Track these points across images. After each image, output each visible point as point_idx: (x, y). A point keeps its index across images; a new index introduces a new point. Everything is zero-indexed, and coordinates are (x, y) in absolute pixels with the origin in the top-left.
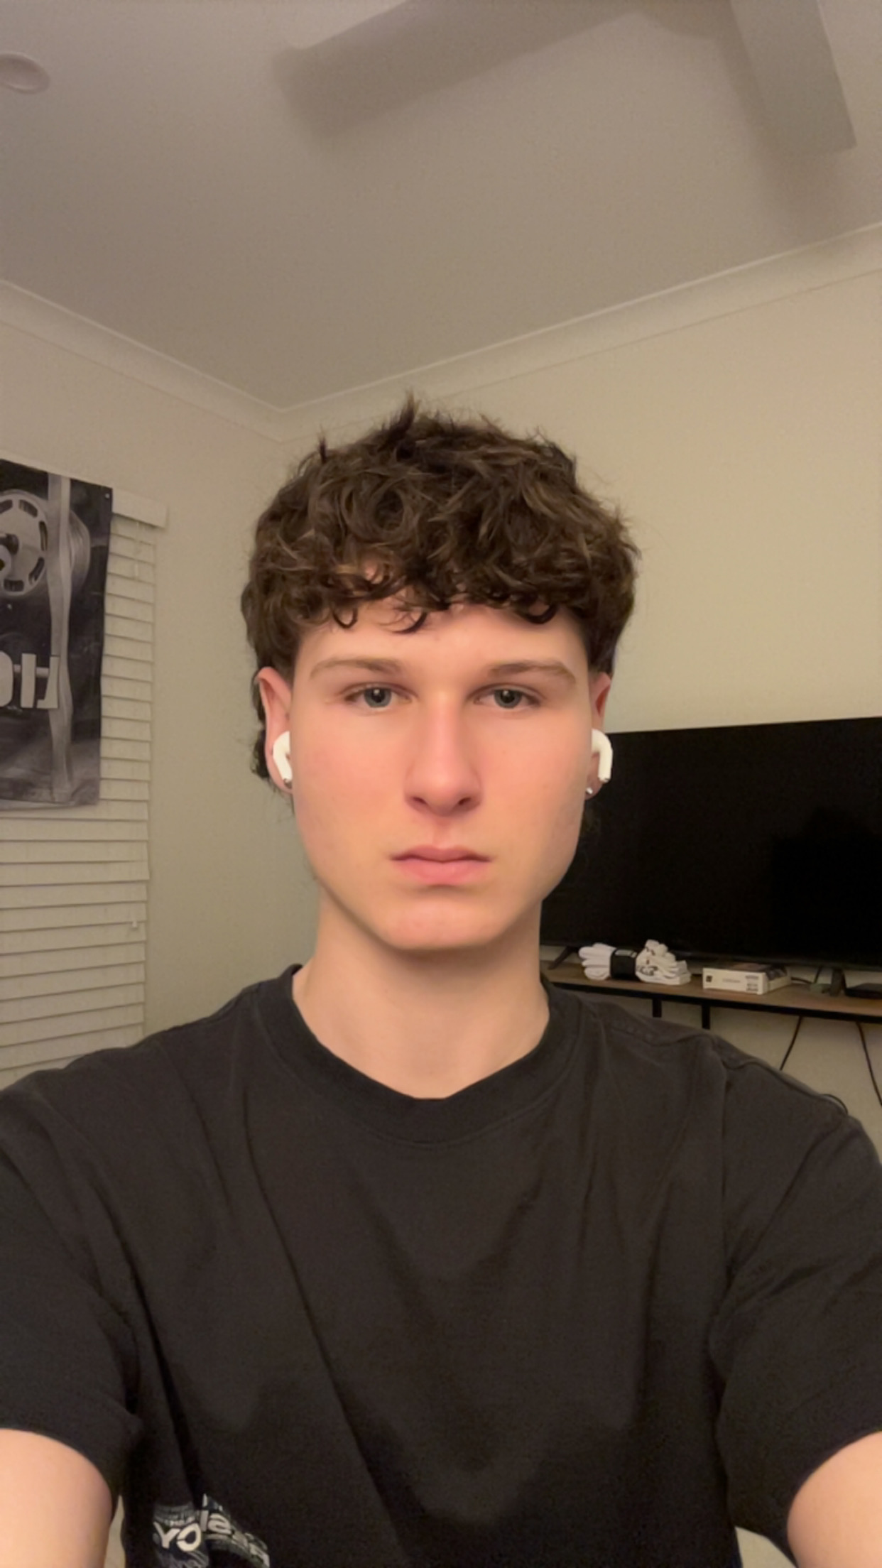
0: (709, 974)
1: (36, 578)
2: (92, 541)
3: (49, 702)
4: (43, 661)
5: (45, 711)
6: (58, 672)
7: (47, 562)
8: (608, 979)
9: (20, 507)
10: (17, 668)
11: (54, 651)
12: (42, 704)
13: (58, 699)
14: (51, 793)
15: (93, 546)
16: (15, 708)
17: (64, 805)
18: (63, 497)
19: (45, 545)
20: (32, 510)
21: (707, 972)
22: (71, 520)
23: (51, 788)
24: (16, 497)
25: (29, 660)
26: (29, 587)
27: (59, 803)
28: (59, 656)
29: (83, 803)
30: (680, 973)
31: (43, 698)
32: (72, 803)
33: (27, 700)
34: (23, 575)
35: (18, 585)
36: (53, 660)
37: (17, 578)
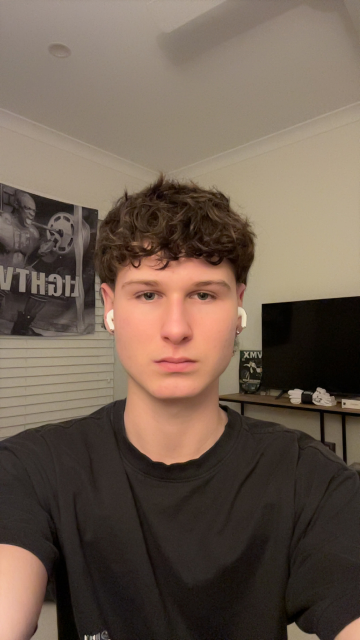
0: (345, 402)
1: (70, 246)
2: (91, 231)
3: (75, 294)
4: (73, 278)
5: (74, 298)
6: (79, 282)
7: (74, 239)
8: (301, 403)
9: (64, 219)
10: (64, 281)
11: (77, 274)
12: (73, 295)
13: (79, 293)
14: (77, 329)
15: (91, 232)
16: (63, 297)
17: (82, 334)
18: (79, 214)
19: (73, 233)
20: (68, 220)
21: (343, 401)
22: (83, 223)
23: (77, 327)
24: (62, 215)
25: (68, 277)
26: (68, 250)
27: (80, 333)
28: (79, 276)
29: (89, 333)
30: (331, 402)
31: (73, 292)
32: (85, 333)
33: (67, 294)
34: (65, 245)
35: (63, 249)
36: (77, 278)
37: (63, 246)
